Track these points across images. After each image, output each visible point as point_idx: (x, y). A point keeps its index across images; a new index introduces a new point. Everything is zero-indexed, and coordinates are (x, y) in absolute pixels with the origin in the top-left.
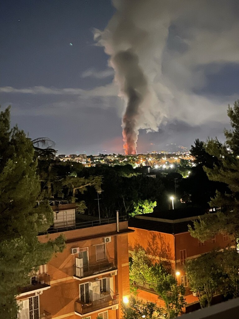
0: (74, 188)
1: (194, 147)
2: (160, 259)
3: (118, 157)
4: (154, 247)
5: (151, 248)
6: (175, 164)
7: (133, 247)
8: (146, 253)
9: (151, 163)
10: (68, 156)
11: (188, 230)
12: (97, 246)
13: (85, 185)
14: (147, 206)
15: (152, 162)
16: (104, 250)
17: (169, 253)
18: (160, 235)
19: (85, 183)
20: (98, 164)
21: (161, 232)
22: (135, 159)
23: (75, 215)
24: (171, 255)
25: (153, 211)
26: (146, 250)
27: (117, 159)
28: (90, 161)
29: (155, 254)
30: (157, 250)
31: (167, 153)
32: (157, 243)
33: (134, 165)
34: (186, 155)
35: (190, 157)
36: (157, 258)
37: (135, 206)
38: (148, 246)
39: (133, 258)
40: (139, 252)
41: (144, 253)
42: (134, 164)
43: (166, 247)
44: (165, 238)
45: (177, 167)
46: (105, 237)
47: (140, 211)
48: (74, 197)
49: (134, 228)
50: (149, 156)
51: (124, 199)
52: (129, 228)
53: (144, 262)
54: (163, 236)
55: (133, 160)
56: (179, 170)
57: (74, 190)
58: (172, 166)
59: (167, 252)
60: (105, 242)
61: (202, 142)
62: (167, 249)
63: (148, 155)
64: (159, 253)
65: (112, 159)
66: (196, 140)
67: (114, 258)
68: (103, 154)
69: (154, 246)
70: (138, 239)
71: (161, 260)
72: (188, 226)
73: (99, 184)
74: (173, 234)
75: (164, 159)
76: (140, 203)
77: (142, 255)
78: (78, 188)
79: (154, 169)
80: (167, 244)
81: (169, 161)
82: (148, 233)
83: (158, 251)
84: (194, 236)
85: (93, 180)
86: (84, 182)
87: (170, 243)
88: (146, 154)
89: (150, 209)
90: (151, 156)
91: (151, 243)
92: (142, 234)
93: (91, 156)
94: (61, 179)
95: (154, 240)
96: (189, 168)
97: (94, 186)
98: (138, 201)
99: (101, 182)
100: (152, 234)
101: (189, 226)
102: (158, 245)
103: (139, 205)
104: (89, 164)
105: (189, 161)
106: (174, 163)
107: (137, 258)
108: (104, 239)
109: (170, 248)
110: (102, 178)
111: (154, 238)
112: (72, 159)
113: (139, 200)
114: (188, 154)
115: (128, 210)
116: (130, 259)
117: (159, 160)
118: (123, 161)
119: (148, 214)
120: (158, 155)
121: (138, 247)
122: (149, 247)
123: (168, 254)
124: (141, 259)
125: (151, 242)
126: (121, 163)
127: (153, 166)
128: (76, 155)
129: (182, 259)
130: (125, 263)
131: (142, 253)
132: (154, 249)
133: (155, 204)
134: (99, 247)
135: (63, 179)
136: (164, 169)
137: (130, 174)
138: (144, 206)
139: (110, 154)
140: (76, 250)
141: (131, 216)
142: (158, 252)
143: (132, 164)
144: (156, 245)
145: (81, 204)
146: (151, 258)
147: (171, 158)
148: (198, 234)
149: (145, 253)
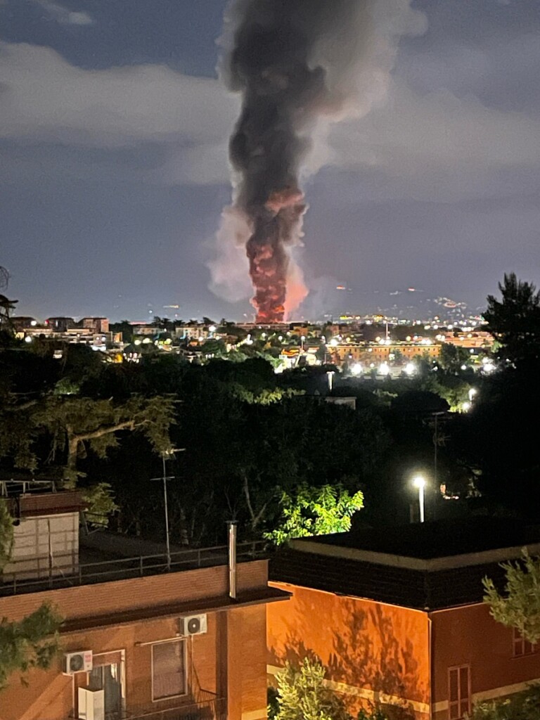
0: (73, 437)
1: (496, 304)
2: (376, 696)
3: (219, 331)
4: (356, 655)
5: (346, 658)
6: (424, 363)
7: (280, 651)
8: (327, 676)
9: (338, 357)
10: (41, 323)
11: (485, 598)
12: (156, 647)
13: (114, 425)
14: (328, 509)
15: (341, 353)
16: (179, 660)
17: (409, 675)
18: (379, 612)
19: (113, 420)
20: (150, 355)
21: (383, 602)
22: (280, 338)
23: (77, 534)
24: (416, 683)
25: (349, 525)
26: (328, 666)
27: (218, 338)
28: (122, 344)
29: (358, 681)
30: (366, 664)
31: (394, 322)
32: (367, 642)
33: (276, 360)
34: (460, 331)
35: (475, 338)
36: (367, 693)
37: (288, 508)
38: (334, 652)
39: (281, 692)
40: (303, 670)
41: (320, 673)
42: (276, 356)
43: (400, 655)
44: (399, 625)
45: (430, 374)
46: (187, 615)
47: (303, 526)
48: (73, 469)
49: (285, 584)
50: (332, 328)
51: (246, 479)
52: (271, 584)
53: (321, 706)
54: (391, 614)
55: (275, 343)
56: (436, 384)
57: (74, 443)
58: (411, 369)
59: (403, 675)
60: (187, 633)
61: (526, 284)
62: (402, 662)
63: (328, 328)
64: (374, 675)
65: (201, 339)
66: (506, 279)
67: (215, 692)
68: (166, 320)
69: (358, 651)
70: (299, 622)
71: (381, 699)
72: (483, 582)
73: (164, 425)
74: (427, 608)
75: (385, 342)
76: (303, 495)
77: (313, 684)
78: (86, 437)
79: (348, 376)
80: (402, 644)
81: (401, 350)
82: (337, 604)
83: (370, 670)
84: (504, 620)
85: (142, 408)
86: (109, 417)
87: (414, 642)
88: (320, 323)
89: (341, 517)
90: (338, 331)
91: (347, 640)
92: (313, 608)
93: (125, 324)
94: (26, 402)
95: (358, 629)
96: (472, 378)
97: (145, 432)
98: (300, 488)
99: (171, 416)
100: (348, 609)
101: (488, 583)
102: (370, 646)
103: (302, 505)
104: (119, 353)
105: (472, 351)
106: (419, 356)
107: (295, 692)
108: (180, 623)
109: (414, 660)
110: (173, 404)
111: (357, 621)
112: (55, 334)
113: (301, 484)
114: (467, 326)
115: (260, 519)
116: (272, 696)
117: (366, 346)
118: (238, 345)
119: (330, 535)
120: (363, 326)
121: (297, 652)
122: (339, 653)
123: (406, 679)
124: (309, 696)
125: (345, 635)
126: (232, 351)
127: (344, 367)
128: (70, 319)
129: (454, 697)
130: (252, 710)
131: (312, 675)
132: (354, 659)
133: (358, 502)
134: (163, 650)
135: (34, 403)
136: (382, 378)
137: (261, 392)
138: (317, 508)
139: (194, 319)
140: (80, 659)
141: (270, 542)
142: (371, 673)
143: (269, 358)
144: (363, 649)
145: (98, 496)
146: (343, 692)
147: (408, 338)
148: (520, 612)
149: (323, 674)
